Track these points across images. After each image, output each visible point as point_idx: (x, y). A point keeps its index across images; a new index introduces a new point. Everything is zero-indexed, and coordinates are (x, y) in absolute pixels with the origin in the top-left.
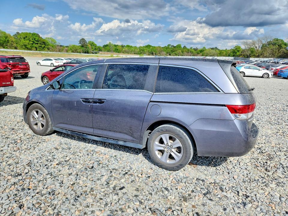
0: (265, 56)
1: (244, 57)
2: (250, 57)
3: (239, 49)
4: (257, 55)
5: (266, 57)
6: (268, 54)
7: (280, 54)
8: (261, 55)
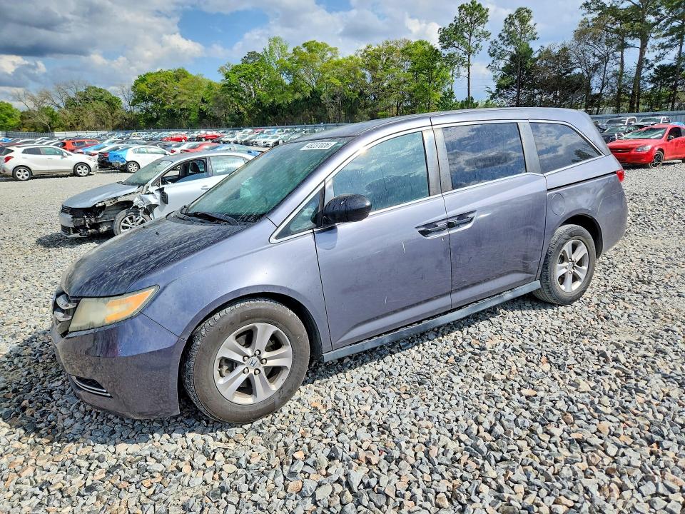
0: (87, 125)
1: (33, 129)
2: (53, 129)
3: (9, 111)
4: (68, 124)
5: (89, 129)
6: (92, 124)
7: (117, 123)
8: (77, 124)
